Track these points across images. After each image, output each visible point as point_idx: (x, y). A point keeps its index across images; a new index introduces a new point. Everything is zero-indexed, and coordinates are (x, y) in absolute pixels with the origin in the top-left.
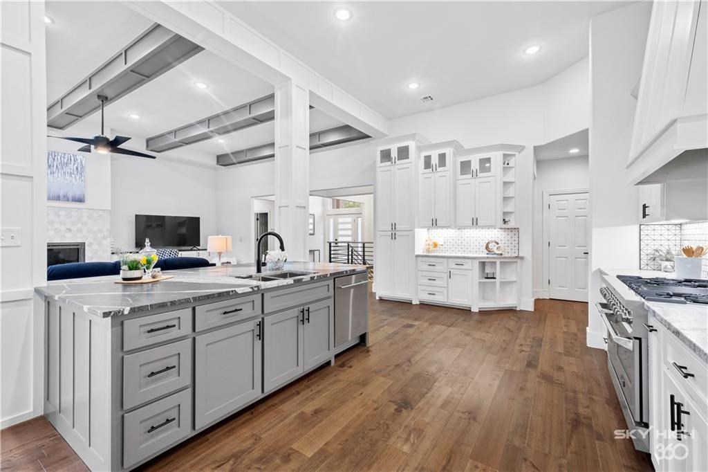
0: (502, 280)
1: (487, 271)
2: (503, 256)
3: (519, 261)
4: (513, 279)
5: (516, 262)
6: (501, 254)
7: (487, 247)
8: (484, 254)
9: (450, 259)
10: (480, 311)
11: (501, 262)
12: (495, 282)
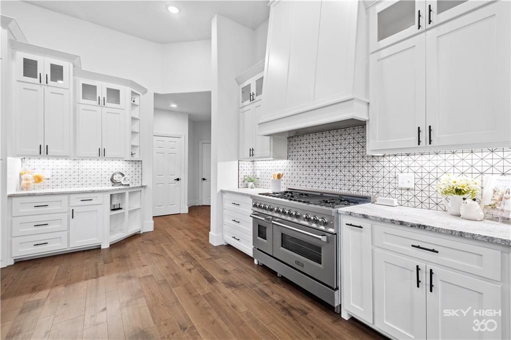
0: (130, 209)
1: (114, 203)
2: (131, 186)
3: (142, 189)
4: (138, 206)
5: (141, 191)
6: (128, 185)
7: (112, 180)
8: (109, 187)
9: (72, 196)
10: (110, 245)
11: (130, 193)
12: (124, 212)
